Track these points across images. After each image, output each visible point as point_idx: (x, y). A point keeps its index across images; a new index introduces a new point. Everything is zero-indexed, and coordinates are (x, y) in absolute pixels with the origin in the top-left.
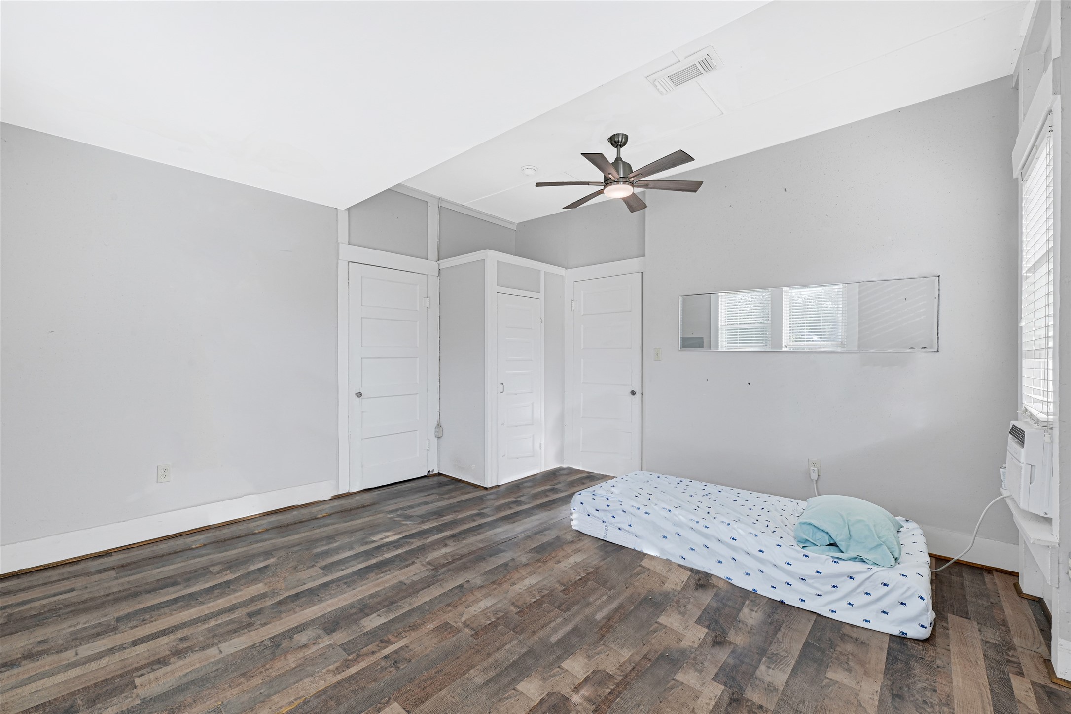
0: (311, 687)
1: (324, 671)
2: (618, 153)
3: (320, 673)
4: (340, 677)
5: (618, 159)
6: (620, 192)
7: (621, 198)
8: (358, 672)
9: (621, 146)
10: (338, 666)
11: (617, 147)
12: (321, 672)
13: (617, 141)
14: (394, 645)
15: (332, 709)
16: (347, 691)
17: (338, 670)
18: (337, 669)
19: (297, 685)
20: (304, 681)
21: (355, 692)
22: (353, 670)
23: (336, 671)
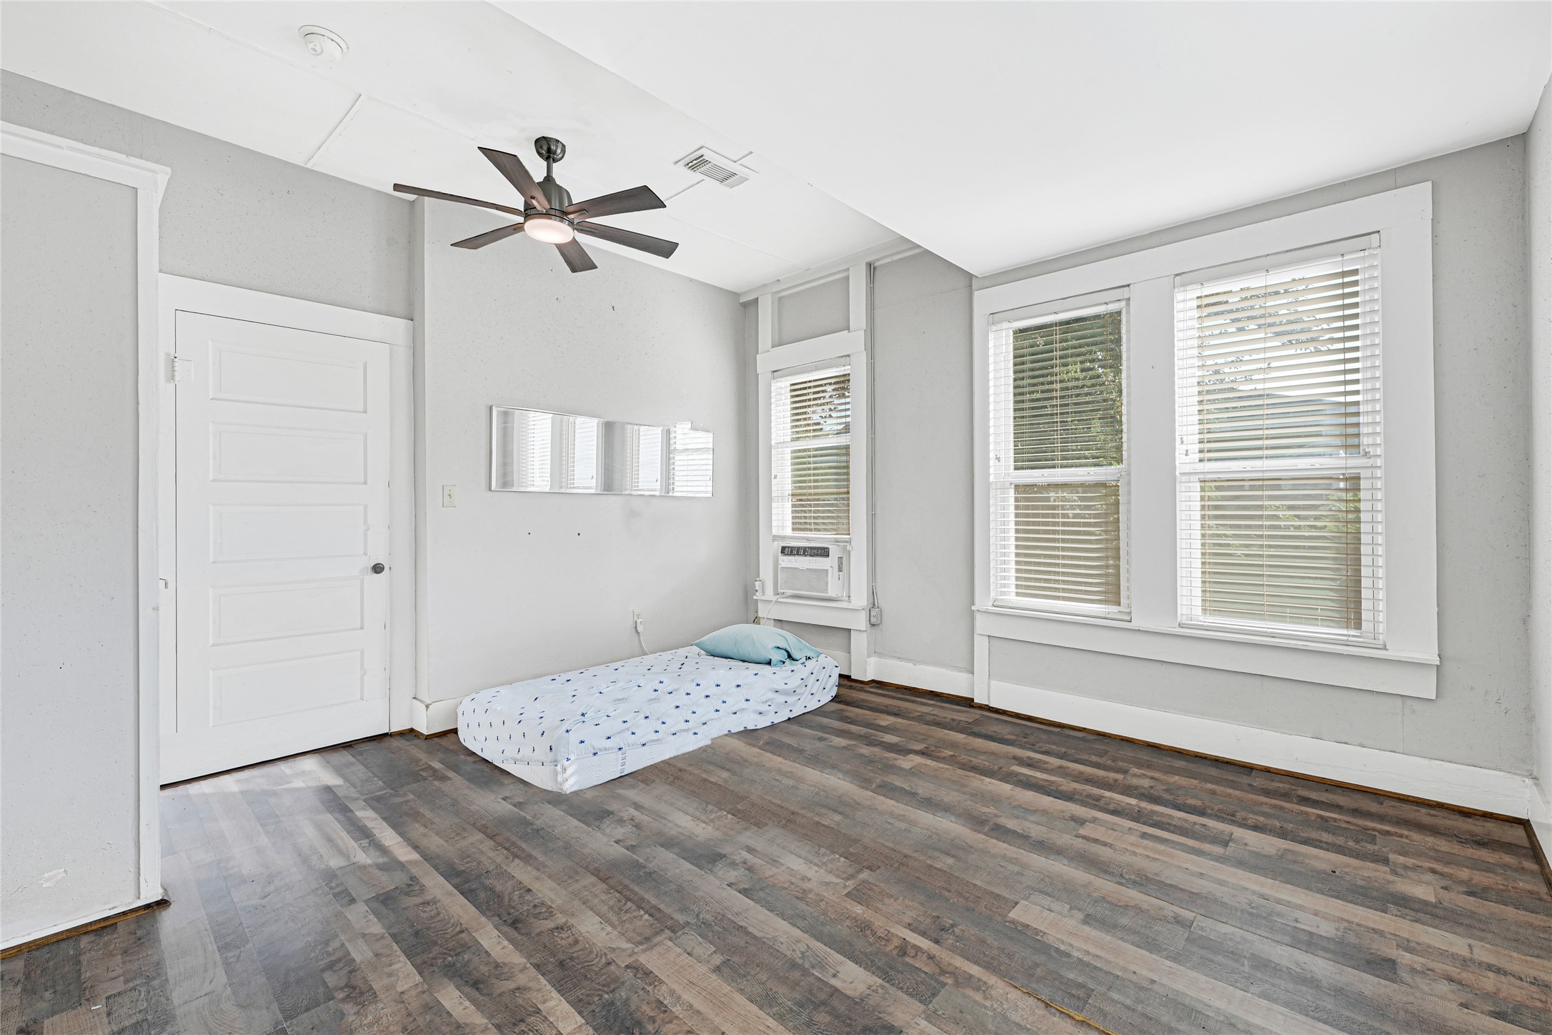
0: (1024, 1006)
1: (988, 1003)
2: (549, 169)
3: (995, 1006)
4: (992, 980)
5: (549, 178)
6: (550, 233)
7: (556, 245)
8: (976, 963)
9: (555, 161)
10: (973, 989)
11: (547, 159)
12: (992, 1006)
13: (548, 149)
14: (907, 939)
15: (1048, 969)
16: (1013, 964)
17: (980, 986)
18: (978, 989)
19: (1029, 1026)
20: (1018, 1020)
21: (1010, 956)
22: (975, 970)
23: (983, 989)
